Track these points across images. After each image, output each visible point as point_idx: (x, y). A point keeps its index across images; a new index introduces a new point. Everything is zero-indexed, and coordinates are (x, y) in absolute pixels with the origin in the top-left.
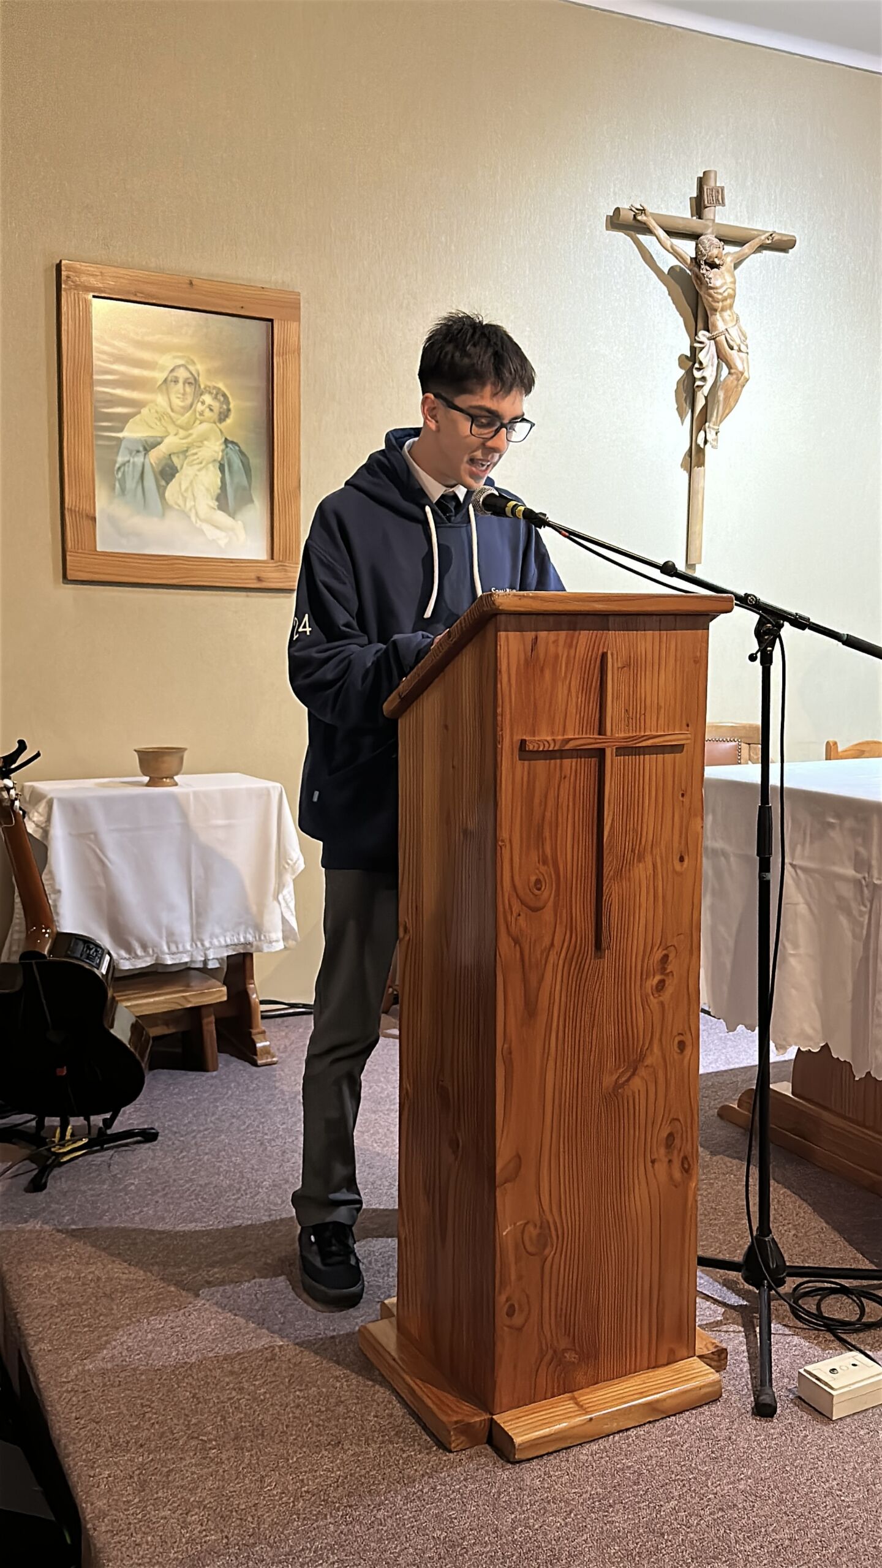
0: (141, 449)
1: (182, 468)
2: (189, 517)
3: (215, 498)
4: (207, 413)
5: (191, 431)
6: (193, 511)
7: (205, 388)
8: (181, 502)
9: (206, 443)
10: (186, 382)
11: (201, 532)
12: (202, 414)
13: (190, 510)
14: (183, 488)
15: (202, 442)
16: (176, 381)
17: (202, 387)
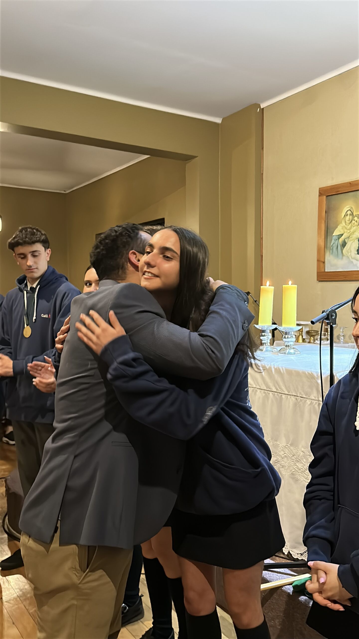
0: (337, 239)
1: (348, 242)
2: (349, 258)
3: (356, 250)
4: (356, 223)
5: (351, 230)
6: (350, 256)
7: (355, 215)
8: (347, 254)
9: (355, 233)
10: (350, 215)
11: (352, 262)
12: (354, 224)
13: (349, 256)
14: (348, 249)
15: (353, 233)
16: (347, 215)
17: (354, 215)
